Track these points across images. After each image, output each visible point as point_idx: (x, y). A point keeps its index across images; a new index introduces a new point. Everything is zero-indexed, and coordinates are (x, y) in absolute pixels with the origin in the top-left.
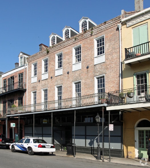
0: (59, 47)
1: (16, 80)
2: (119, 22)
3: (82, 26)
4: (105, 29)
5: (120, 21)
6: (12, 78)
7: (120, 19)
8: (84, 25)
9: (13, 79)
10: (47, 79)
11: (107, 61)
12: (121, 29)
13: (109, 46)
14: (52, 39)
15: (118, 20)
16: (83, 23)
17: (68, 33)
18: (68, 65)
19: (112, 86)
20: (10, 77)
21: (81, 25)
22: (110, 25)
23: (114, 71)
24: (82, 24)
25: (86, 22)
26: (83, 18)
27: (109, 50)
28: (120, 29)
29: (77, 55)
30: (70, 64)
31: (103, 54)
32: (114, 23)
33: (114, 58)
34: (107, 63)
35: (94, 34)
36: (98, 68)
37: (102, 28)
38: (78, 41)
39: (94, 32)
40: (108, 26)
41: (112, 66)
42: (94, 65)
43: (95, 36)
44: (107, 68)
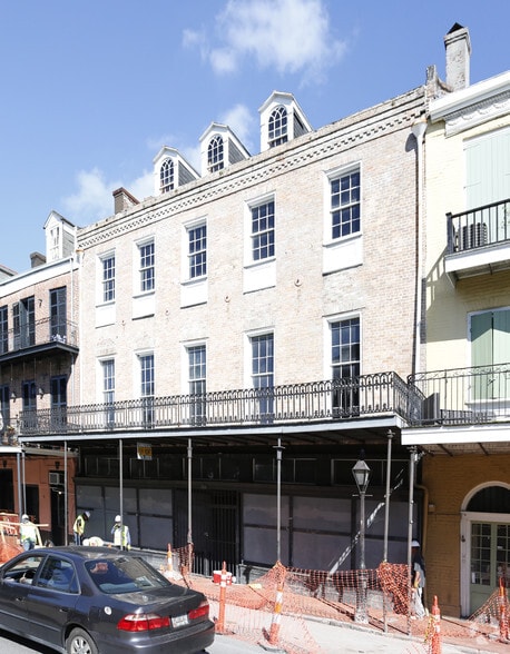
0: (195, 197)
1: (42, 311)
2: (417, 111)
3: (271, 127)
4: (366, 138)
5: (421, 109)
6: (28, 303)
7: (420, 101)
8: (278, 124)
9: (32, 308)
10: (153, 315)
11: (369, 261)
12: (424, 142)
13: (377, 203)
14: (162, 170)
15: (412, 105)
16: (274, 114)
17: (221, 148)
18: (227, 266)
19: (385, 355)
20: (18, 298)
21: (267, 123)
22: (383, 124)
23: (395, 301)
24: (271, 119)
25: (285, 113)
26: (276, 96)
27: (380, 222)
28: (420, 139)
29: (259, 232)
30: (236, 262)
31: (352, 235)
32: (400, 117)
33: (394, 251)
34: (372, 267)
35: (322, 155)
36: (334, 285)
37: (353, 135)
38: (265, 177)
39: (324, 146)
40: (374, 126)
41: (388, 283)
42: (324, 275)
43: (326, 165)
44: (370, 290)
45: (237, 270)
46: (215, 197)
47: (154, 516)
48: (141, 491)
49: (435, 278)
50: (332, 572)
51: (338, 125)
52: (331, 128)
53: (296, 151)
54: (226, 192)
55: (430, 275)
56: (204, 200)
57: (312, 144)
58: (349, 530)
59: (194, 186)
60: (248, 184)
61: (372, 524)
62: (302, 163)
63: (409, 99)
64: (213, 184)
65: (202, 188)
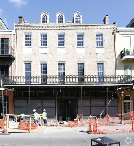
0: (62, 27)
4: (104, 29)
5: (115, 28)
8: (78, 18)
10: (47, 53)
13: (107, 42)
14: (43, 17)
15: (113, 27)
17: (62, 18)
18: (71, 46)
19: (110, 71)
22: (108, 28)
23: (111, 61)
24: (76, 17)
25: (80, 17)
27: (108, 46)
28: (115, 33)
29: (79, 40)
30: (74, 45)
32: (111, 28)
33: (111, 52)
34: (107, 54)
35: (95, 29)
36: (99, 56)
37: (102, 28)
38: (82, 29)
39: (96, 28)
40: (106, 28)
41: (110, 58)
42: (96, 53)
43: (96, 31)
44: (106, 58)
45: (74, 47)
46: (67, 29)
47: (49, 107)
48: (43, 101)
49: (118, 59)
50: (101, 115)
51: (99, 25)
52: (98, 25)
53: (90, 26)
54: (71, 29)
55: (117, 58)
56: (64, 29)
57: (93, 26)
58: (104, 106)
59: (62, 24)
60: (77, 29)
61: (109, 104)
62: (91, 29)
63: (113, 25)
64: (67, 26)
65: (64, 26)
